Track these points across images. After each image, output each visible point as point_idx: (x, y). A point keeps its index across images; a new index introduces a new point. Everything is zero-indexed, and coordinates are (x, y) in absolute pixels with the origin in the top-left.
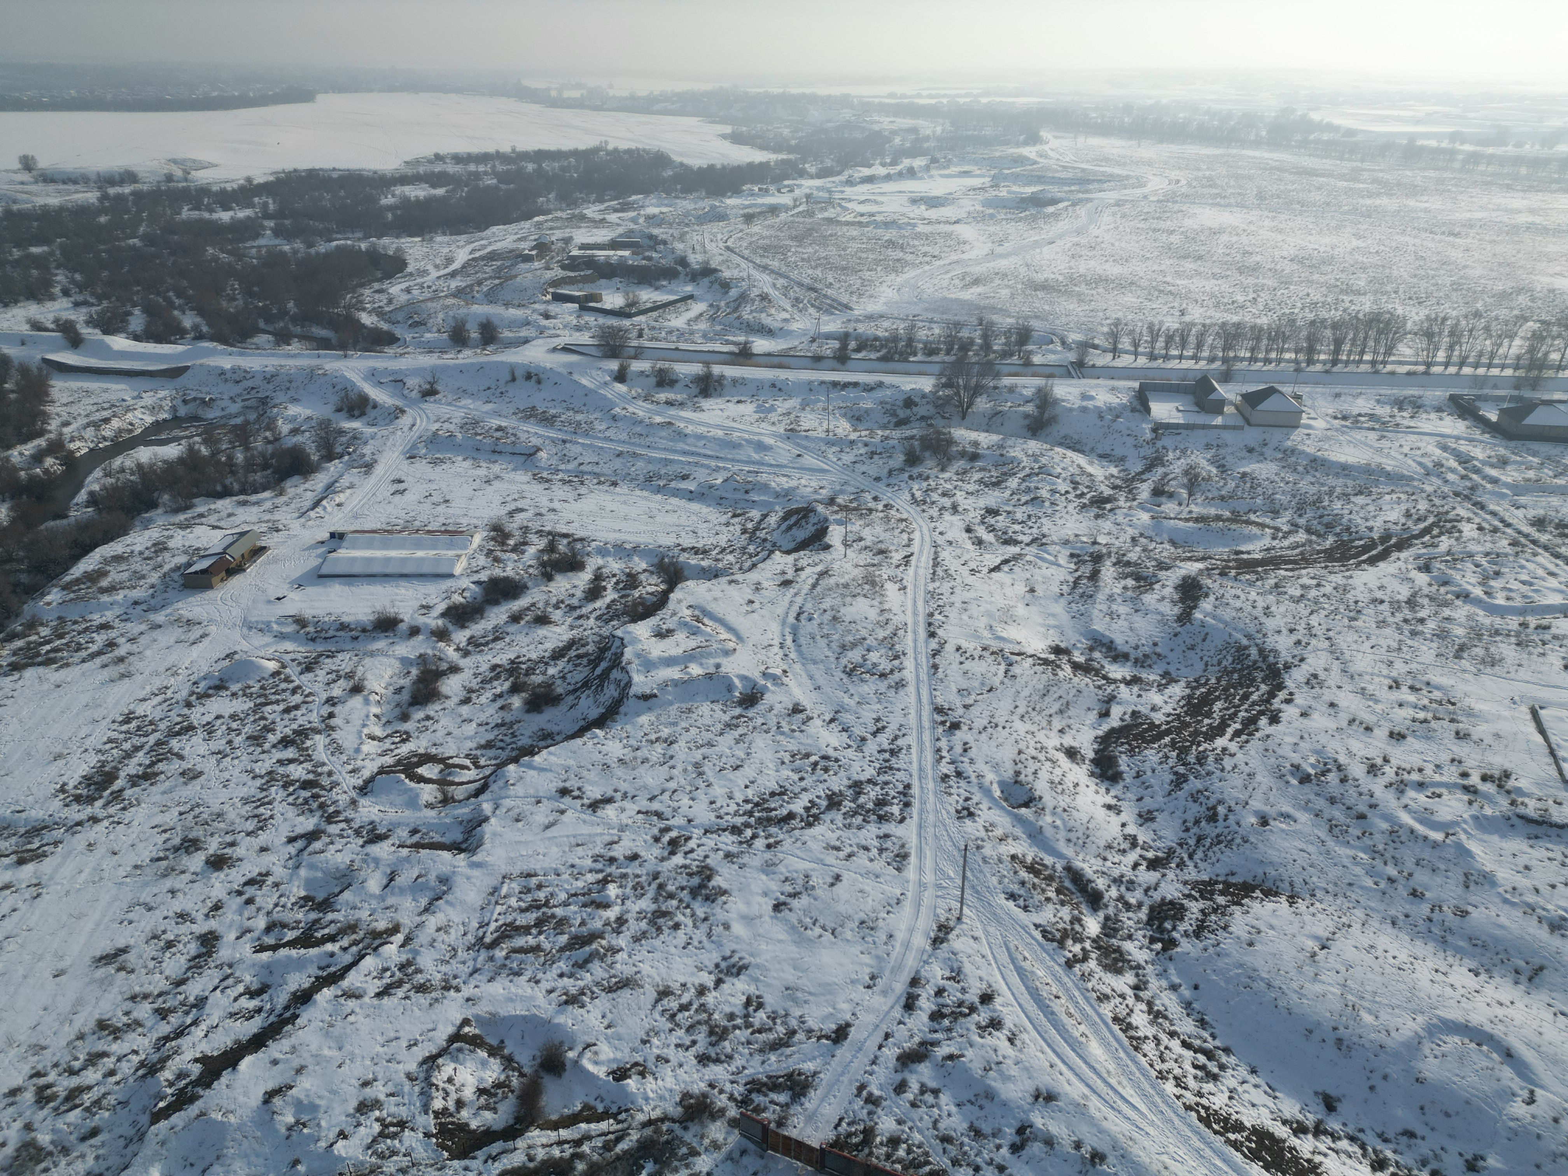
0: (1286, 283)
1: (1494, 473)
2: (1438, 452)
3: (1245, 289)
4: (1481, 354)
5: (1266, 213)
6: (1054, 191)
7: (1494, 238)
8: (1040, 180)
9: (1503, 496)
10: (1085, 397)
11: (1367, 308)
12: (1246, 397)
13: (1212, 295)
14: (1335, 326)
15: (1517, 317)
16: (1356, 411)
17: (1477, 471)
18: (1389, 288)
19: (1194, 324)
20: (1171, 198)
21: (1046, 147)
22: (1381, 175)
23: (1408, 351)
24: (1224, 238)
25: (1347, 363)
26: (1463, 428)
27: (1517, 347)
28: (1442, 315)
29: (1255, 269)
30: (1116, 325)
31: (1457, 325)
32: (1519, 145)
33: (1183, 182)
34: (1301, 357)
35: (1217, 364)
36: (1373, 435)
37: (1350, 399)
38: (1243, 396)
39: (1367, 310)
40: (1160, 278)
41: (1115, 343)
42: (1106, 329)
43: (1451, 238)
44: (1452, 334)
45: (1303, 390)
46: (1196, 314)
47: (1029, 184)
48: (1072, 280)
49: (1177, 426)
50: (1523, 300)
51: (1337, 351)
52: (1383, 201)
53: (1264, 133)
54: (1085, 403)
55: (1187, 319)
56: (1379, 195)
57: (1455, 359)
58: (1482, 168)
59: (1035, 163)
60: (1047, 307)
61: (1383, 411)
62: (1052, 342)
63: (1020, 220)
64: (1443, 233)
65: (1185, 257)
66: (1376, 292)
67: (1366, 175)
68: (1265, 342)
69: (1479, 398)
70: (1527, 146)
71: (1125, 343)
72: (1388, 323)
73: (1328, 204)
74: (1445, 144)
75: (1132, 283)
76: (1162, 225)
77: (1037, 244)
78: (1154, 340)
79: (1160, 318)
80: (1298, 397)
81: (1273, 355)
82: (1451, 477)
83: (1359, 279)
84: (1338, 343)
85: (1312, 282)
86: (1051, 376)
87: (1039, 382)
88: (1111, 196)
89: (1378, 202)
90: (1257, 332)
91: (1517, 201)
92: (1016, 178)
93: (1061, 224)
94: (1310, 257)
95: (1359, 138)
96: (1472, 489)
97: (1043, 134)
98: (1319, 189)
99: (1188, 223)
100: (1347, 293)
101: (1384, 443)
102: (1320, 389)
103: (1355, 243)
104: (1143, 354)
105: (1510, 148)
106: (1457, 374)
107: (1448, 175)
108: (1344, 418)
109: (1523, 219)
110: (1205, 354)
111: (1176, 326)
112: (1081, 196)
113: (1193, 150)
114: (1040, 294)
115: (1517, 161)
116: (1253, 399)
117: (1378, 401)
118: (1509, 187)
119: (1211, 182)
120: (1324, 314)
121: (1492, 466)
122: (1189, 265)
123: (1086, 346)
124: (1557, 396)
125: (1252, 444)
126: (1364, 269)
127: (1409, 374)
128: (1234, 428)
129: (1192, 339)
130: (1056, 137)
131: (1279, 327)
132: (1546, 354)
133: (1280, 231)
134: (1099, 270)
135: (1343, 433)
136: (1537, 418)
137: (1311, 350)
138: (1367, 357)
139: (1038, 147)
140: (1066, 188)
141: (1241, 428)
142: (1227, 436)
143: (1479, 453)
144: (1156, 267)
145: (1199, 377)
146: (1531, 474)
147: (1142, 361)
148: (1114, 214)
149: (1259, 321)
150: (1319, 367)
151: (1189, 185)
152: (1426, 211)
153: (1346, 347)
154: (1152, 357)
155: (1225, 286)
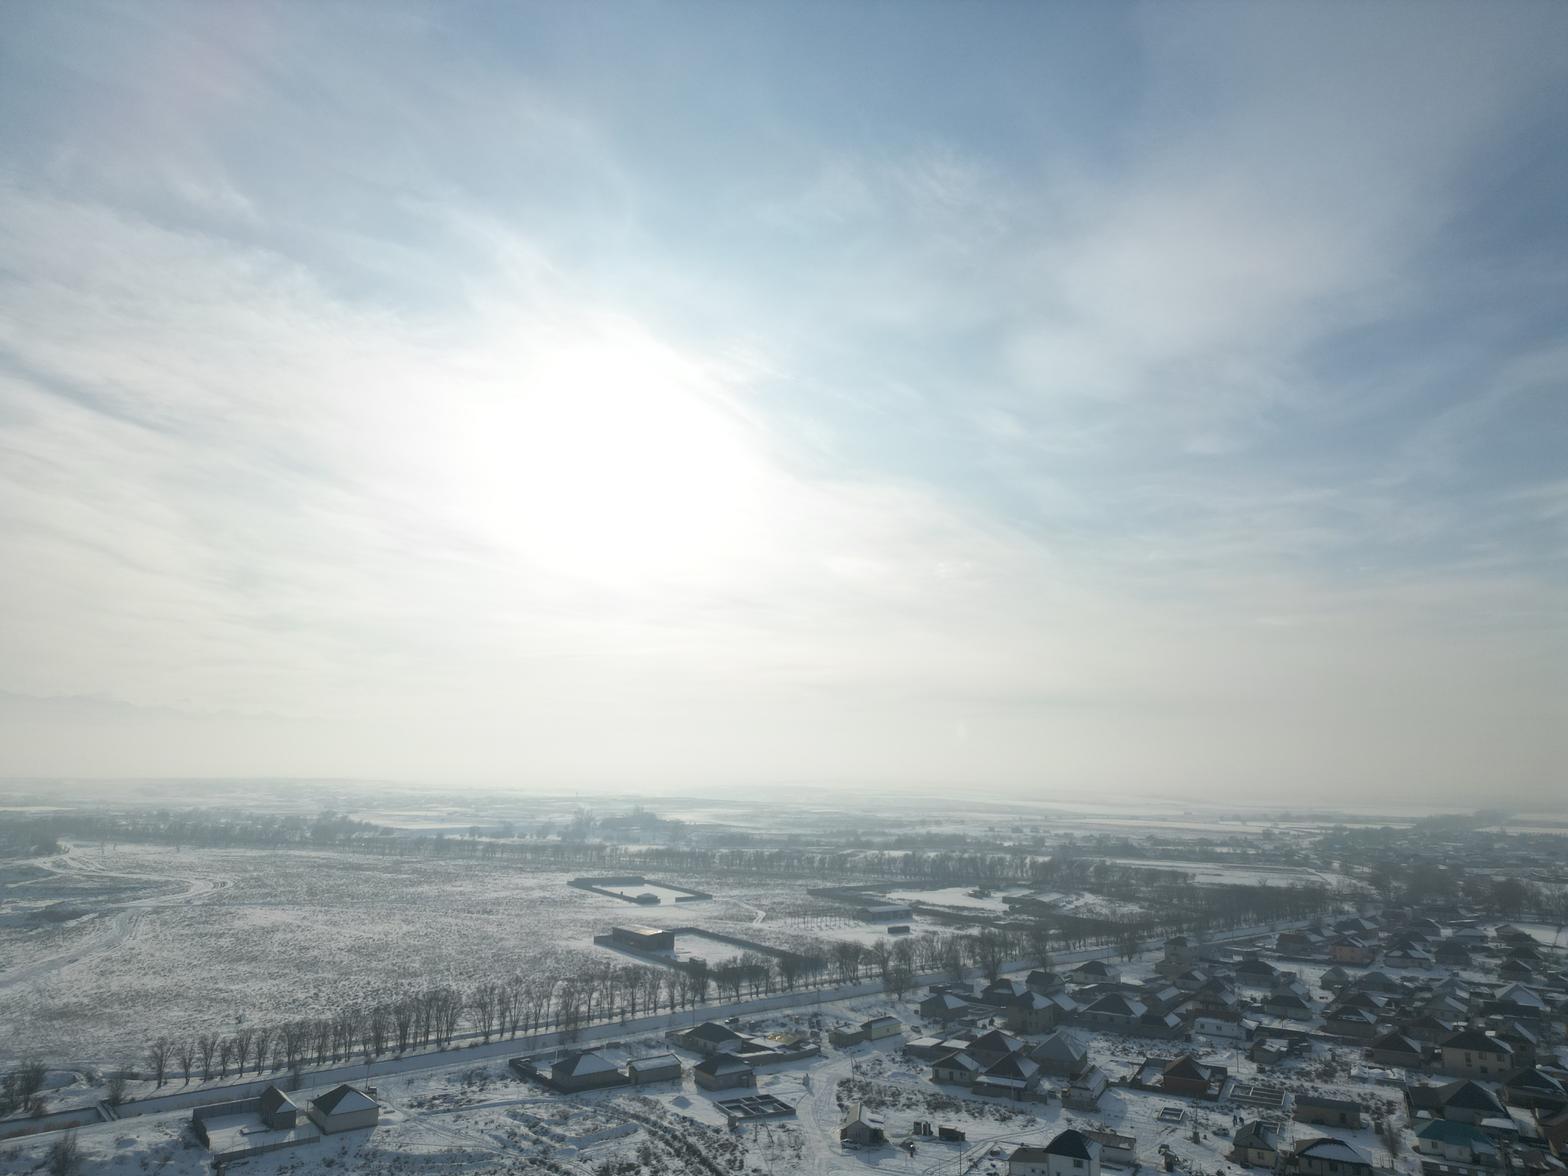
0: (346, 974)
1: (559, 1130)
2: (509, 1121)
3: (305, 986)
4: (527, 1017)
5: (318, 908)
6: (77, 902)
7: (518, 912)
8: (57, 892)
9: (571, 1152)
10: (121, 1143)
11: (425, 988)
12: (318, 1102)
13: (271, 997)
14: (399, 1010)
15: (548, 978)
16: (430, 1096)
17: (545, 1132)
18: (441, 967)
19: (253, 1031)
20: (217, 900)
21: (65, 857)
22: (419, 866)
23: (467, 1025)
24: (279, 936)
25: (415, 1045)
26: (526, 1092)
27: (553, 1005)
28: (490, 985)
29: (314, 964)
30: (160, 1046)
31: (503, 992)
32: (522, 836)
33: (230, 884)
34: (370, 1047)
35: (283, 1072)
36: (449, 1118)
37: (423, 1083)
38: (315, 1102)
39: (425, 990)
40: (211, 985)
41: (160, 1067)
42: (147, 1053)
43: (485, 916)
44: (501, 1001)
45: (376, 1083)
46: (255, 1019)
47: (43, 897)
48: (101, 1000)
49: (243, 1154)
50: (550, 962)
51: (404, 1036)
52: (425, 888)
53: (308, 835)
54: (121, 1152)
55: (245, 1026)
56: (420, 883)
57: (507, 1025)
58: (498, 855)
59: (51, 874)
60: (67, 1039)
61: (455, 1089)
62: (74, 1080)
63: (30, 939)
64: (478, 912)
65: (238, 960)
66: (430, 972)
67: (406, 867)
68: (332, 1038)
69: (534, 1058)
70: (528, 837)
71: (173, 1065)
72: (445, 1000)
73: (376, 895)
74: (467, 837)
75: (178, 995)
76: (209, 929)
77: (52, 965)
78: (208, 1055)
79: (213, 1030)
80: (372, 1092)
81: (342, 1051)
82: (525, 1144)
83: (413, 961)
84: (403, 1027)
85: (371, 970)
86: (74, 1124)
87: (54, 1136)
88: (148, 904)
89: (420, 889)
90: (322, 1029)
91: (529, 881)
92: (24, 892)
93: (85, 939)
94: (366, 946)
95: (396, 835)
96: (545, 1152)
97: (62, 843)
98: (366, 881)
99: (238, 924)
100: (405, 977)
101: (462, 1123)
102: (392, 1079)
103: (405, 928)
104: (195, 1075)
105: (515, 839)
106: (512, 1039)
107: (473, 862)
108: (420, 1105)
109: (537, 894)
110: (269, 1062)
111: (234, 1035)
112: (111, 905)
113: (236, 852)
114: (56, 1024)
115: (523, 848)
116: (325, 1104)
117: (449, 1080)
118: (521, 870)
119: (259, 882)
120: (386, 1000)
121: (557, 1124)
122: (243, 968)
123: (120, 1078)
124: (593, 1044)
125: (331, 1156)
126: (417, 951)
127: (472, 1046)
128: (309, 1141)
129: (253, 1048)
130: (75, 846)
131: (344, 1020)
132: (577, 1008)
133: (335, 924)
134: (137, 985)
135: (421, 1121)
136: (584, 1068)
137: (379, 1039)
138: (432, 1037)
139: (55, 857)
140: (94, 899)
141: (316, 1140)
142: (302, 1153)
143: (543, 1113)
144: (205, 974)
145: (264, 1089)
146: (589, 1124)
147: (195, 1083)
148: (152, 922)
149: (323, 1017)
150: (388, 1055)
151: (236, 886)
152: (462, 894)
153: (412, 1030)
154: (207, 1076)
155: (284, 986)
